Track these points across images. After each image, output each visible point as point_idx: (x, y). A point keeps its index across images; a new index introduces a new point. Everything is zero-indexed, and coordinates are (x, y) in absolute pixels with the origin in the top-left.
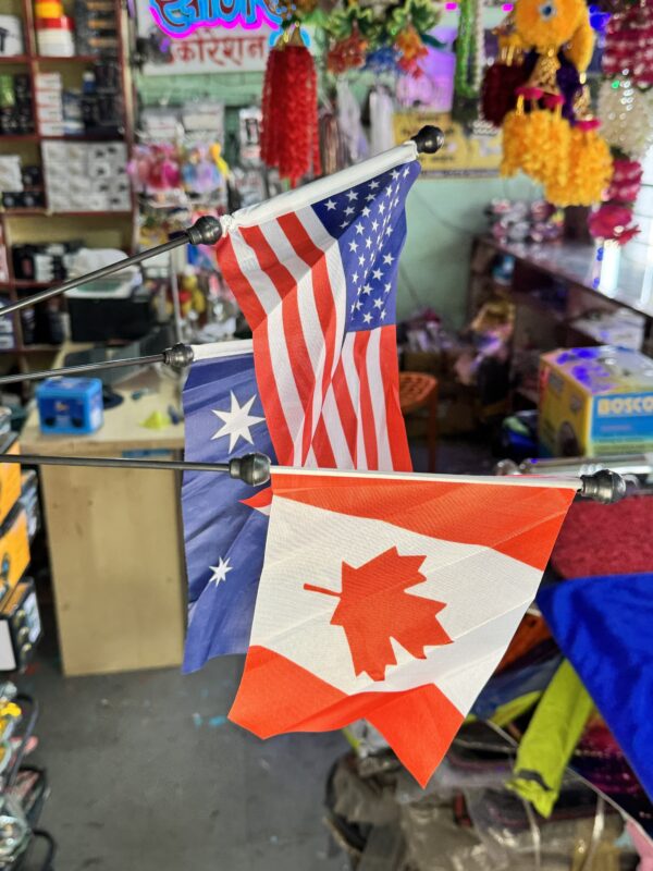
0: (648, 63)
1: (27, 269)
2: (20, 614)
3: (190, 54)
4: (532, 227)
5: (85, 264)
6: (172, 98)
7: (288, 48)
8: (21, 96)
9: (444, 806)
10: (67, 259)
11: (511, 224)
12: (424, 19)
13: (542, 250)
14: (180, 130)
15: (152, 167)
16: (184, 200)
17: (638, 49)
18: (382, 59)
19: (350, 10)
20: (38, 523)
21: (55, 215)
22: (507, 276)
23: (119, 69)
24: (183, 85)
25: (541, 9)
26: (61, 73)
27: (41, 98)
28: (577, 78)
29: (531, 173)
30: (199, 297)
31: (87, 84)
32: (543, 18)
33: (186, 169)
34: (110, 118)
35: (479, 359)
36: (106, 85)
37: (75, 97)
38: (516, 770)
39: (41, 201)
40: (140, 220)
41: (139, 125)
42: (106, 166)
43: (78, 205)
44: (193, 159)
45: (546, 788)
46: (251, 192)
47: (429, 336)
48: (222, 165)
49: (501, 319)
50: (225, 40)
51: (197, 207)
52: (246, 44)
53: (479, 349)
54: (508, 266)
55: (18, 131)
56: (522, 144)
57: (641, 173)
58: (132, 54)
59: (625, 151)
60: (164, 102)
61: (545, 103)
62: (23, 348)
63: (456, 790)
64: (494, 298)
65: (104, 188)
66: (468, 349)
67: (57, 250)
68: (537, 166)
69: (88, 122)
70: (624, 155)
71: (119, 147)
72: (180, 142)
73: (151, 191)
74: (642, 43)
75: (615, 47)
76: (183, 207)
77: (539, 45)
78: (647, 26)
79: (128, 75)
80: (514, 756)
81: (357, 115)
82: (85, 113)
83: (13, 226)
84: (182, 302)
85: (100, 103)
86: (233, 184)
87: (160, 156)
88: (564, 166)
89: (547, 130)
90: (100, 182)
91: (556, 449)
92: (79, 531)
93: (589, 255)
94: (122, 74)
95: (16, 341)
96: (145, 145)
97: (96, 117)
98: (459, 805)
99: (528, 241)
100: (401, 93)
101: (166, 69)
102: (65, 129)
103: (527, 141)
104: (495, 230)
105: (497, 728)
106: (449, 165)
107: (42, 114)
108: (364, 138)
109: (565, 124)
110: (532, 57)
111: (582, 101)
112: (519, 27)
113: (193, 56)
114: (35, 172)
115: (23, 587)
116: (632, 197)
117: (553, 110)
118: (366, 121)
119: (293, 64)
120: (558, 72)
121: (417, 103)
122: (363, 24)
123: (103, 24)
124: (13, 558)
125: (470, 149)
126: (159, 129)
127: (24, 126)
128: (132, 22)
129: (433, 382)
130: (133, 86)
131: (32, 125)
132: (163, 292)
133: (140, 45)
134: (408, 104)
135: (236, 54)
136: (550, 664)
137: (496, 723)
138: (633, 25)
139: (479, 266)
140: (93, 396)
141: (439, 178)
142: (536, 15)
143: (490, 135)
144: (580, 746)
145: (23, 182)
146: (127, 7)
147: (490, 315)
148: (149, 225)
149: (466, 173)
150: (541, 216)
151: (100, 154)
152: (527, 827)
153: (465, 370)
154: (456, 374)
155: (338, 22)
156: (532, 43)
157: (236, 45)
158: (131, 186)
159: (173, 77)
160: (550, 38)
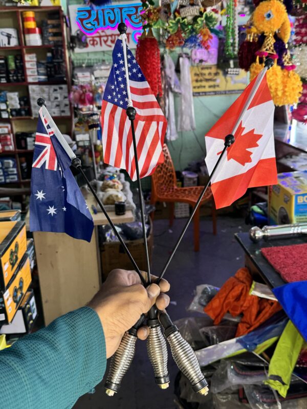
1: (23, 145)
2: (28, 306)
3: (95, 42)
6: (88, 63)
7: (146, 38)
8: (18, 64)
9: (233, 393)
12: (211, 22)
14: (93, 78)
15: (81, 96)
16: (95, 109)
18: (192, 42)
19: (177, 19)
20: (34, 263)
21: (35, 119)
23: (63, 50)
24: (92, 57)
25: (265, 15)
26: (36, 53)
27: (28, 65)
28: (285, 46)
31: (48, 57)
32: (267, 19)
33: (96, 96)
34: (60, 74)
36: (57, 58)
37: (43, 64)
38: (269, 375)
39: (29, 113)
40: (75, 120)
41: (73, 76)
42: (58, 96)
44: (99, 91)
45: (284, 384)
50: (111, 36)
55: (17, 80)
58: (69, 43)
59: (306, 80)
60: (84, 65)
62: (22, 181)
63: (239, 385)
65: (58, 106)
69: (48, 75)
71: (64, 86)
72: (93, 84)
73: (80, 106)
75: (300, 31)
76: (95, 113)
77: (265, 32)
79: (67, 53)
80: (267, 368)
81: (173, 68)
82: (47, 71)
83: (16, 125)
84: (96, 157)
85: (54, 66)
87: (84, 90)
88: (280, 87)
90: (55, 103)
91: (278, 220)
92: (52, 266)
93: (284, 128)
94: (65, 53)
95: (18, 178)
96: (76, 85)
97: (53, 73)
98: (241, 393)
100: (194, 57)
101: (85, 50)
102: (39, 78)
105: (257, 355)
106: (217, 89)
107: (28, 72)
108: (177, 79)
109: (279, 68)
110: (262, 37)
111: (286, 58)
112: (256, 24)
113: (97, 44)
114: (25, 99)
115: (29, 293)
118: (178, 70)
119: (149, 47)
120: (274, 44)
121: (201, 61)
122: (183, 25)
123: (55, 30)
124: (24, 279)
125: (227, 81)
126: (83, 78)
127: (20, 78)
128: (68, 29)
130: (70, 58)
131: (23, 77)
132: (87, 153)
133: (72, 39)
134: (197, 61)
136: (282, 323)
137: (256, 353)
141: (212, 95)
142: (263, 18)
143: (236, 74)
144: (298, 363)
145: (20, 104)
146: (66, 22)
148: (80, 122)
149: (225, 93)
151: (55, 90)
152: (275, 403)
155: (171, 25)
156: (262, 31)
158: (71, 104)
159: (88, 53)
160: (270, 28)
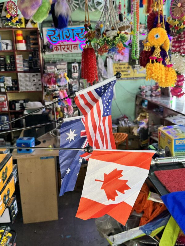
0: (184, 49)
1: (13, 107)
2: (12, 206)
3: (58, 49)
4: (152, 92)
5: (30, 106)
6: (53, 60)
7: (88, 48)
8: (12, 61)
10: (24, 104)
11: (146, 92)
12: (124, 40)
13: (155, 98)
14: (56, 69)
15: (48, 80)
16: (57, 88)
17: (181, 45)
18: (113, 51)
19: (104, 38)
20: (17, 179)
21: (21, 92)
22: (146, 106)
23: (39, 53)
24: (56, 57)
25: (155, 36)
26: (23, 55)
27: (17, 61)
28: (166, 53)
29: (155, 79)
30: (61, 113)
31: (30, 57)
32: (156, 38)
33: (57, 80)
34: (37, 66)
35: (139, 128)
36: (35, 58)
37: (27, 61)
39: (17, 89)
40: (45, 93)
41: (44, 68)
42: (35, 79)
43: (28, 89)
44: (60, 77)
46: (75, 85)
47: (125, 122)
48: (67, 78)
49: (145, 117)
50: (67, 45)
51: (60, 89)
52: (73, 46)
53: (139, 126)
54: (146, 103)
55: (11, 70)
56: (152, 71)
57: (184, 78)
58: (42, 49)
59: (179, 72)
60: (51, 62)
61: (157, 60)
62: (12, 129)
64: (143, 112)
65: (35, 85)
66: (136, 126)
67: (22, 102)
68: (156, 77)
69: (30, 67)
70: (179, 73)
71: (39, 74)
72: (56, 73)
73: (48, 86)
74: (182, 44)
75: (175, 45)
76: (57, 89)
77: (155, 45)
78: (183, 39)
79: (41, 55)
81: (103, 64)
82: (29, 65)
83: (9, 96)
84: (57, 115)
85: (33, 62)
86: (70, 83)
87: (50, 76)
88: (164, 77)
89: (159, 67)
90: (34, 83)
92: (28, 181)
94: (40, 54)
95: (10, 127)
96: (46, 73)
97: (33, 66)
99: (151, 96)
100: (115, 58)
101: (52, 53)
102: (24, 69)
103: (153, 71)
104: (142, 93)
105: (152, 237)
106: (129, 76)
107: (18, 65)
108: (105, 70)
109: (163, 66)
110: (153, 49)
111: (167, 60)
112: (149, 41)
113: (59, 50)
114: (16, 81)
115: (13, 198)
116: (182, 84)
117: (160, 62)
118: (106, 66)
119: (89, 53)
120: (160, 52)
121: (119, 60)
122: (108, 41)
123: (34, 42)
124: (10, 189)
125: (134, 72)
126: (50, 69)
127: (12, 68)
128: (42, 41)
129: (127, 135)
130: (42, 57)
131: (15, 68)
132: (51, 113)
133: (44, 47)
134: (117, 60)
135: (70, 49)
136: (167, 217)
138: (180, 39)
139: (138, 103)
140: (32, 142)
141: (126, 80)
142: (154, 38)
143: (139, 68)
144: (177, 242)
145: (12, 83)
146: (41, 37)
147: (142, 116)
148: (47, 95)
149: (133, 78)
150: (155, 89)
151: (33, 76)
153: (136, 131)
154: (133, 133)
155: (101, 41)
156: (153, 45)
157: (70, 46)
158: (42, 84)
159: (53, 55)
160: (158, 43)
